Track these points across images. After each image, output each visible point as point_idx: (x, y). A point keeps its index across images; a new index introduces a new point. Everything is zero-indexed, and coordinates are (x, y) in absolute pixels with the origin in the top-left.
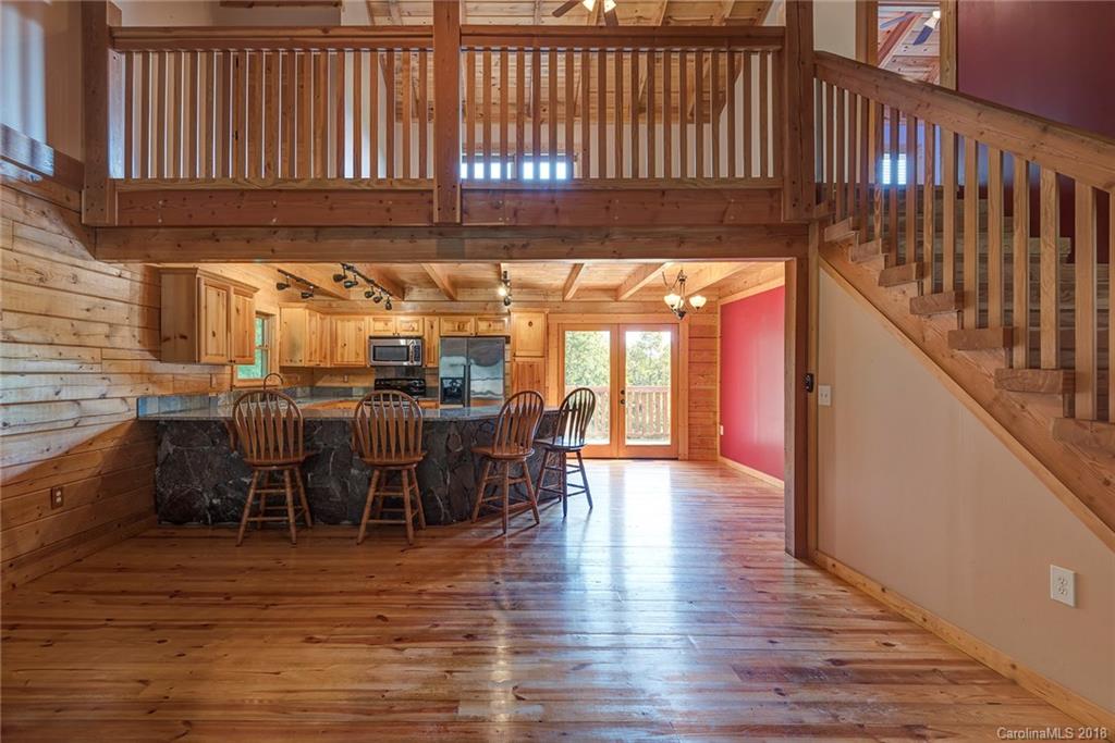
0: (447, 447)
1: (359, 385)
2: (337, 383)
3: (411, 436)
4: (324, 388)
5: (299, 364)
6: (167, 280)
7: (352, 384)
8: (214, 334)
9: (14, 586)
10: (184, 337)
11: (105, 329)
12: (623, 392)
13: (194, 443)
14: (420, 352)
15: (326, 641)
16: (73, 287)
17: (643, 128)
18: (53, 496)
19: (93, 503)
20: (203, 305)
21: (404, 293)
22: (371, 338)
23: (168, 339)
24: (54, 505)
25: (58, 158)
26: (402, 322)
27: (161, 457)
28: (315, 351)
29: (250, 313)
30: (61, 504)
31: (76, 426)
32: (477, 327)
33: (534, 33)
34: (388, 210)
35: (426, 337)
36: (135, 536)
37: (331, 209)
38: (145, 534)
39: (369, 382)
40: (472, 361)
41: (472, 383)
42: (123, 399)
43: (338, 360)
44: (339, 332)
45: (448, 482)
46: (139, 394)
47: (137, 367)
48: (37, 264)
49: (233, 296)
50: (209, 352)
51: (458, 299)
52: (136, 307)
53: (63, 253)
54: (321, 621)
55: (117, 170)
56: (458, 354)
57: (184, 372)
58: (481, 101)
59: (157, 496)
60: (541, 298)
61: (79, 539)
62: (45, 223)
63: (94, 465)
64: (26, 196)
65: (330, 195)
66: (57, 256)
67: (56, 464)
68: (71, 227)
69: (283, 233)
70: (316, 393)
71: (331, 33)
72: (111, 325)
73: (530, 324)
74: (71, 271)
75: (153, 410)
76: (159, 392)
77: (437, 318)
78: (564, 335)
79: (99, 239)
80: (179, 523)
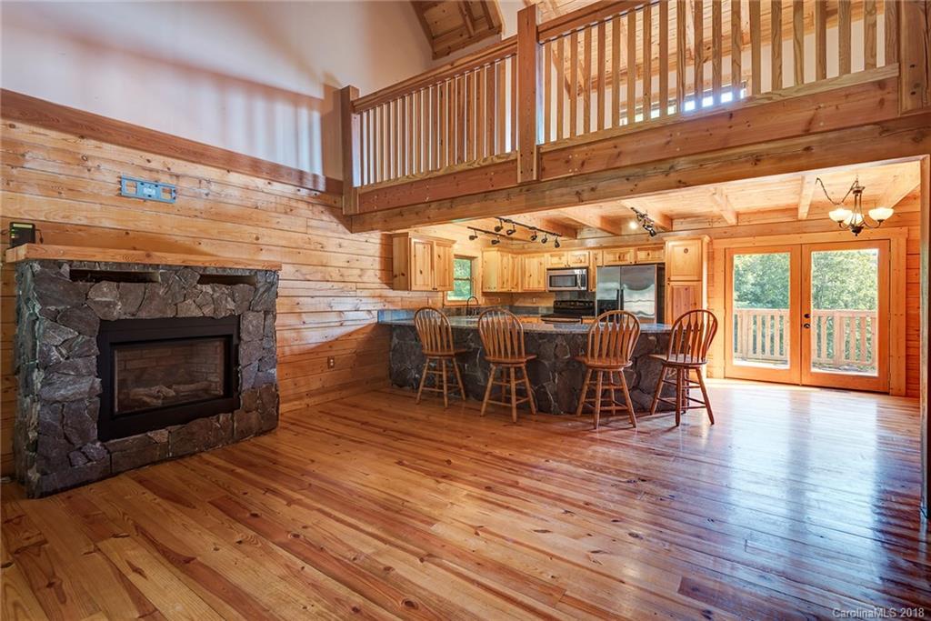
0: (555, 355)
1: (543, 305)
2: (528, 304)
3: (515, 343)
4: (518, 307)
5: (495, 290)
6: (396, 240)
7: (539, 305)
8: (421, 272)
9: (308, 405)
10: (403, 275)
11: (358, 272)
12: (807, 316)
13: (407, 339)
14: (586, 280)
15: (407, 466)
16: (340, 250)
17: (833, 32)
18: (329, 362)
19: (351, 368)
20: (413, 254)
21: (576, 233)
22: (548, 269)
23: (396, 276)
24: (330, 367)
25: (328, 181)
26: (573, 257)
27: (393, 345)
28: (507, 281)
29: (449, 256)
30: (332, 367)
31: (341, 325)
32: (636, 256)
33: (597, 8)
34: (491, 179)
35: (591, 268)
36: (374, 391)
37: (458, 185)
38: (383, 390)
39: (550, 304)
40: (625, 286)
41: (625, 304)
42: (369, 311)
43: (526, 287)
44: (527, 267)
45: (556, 381)
46: (380, 308)
47: (378, 292)
48: (320, 239)
49: (435, 247)
50: (418, 283)
51: (623, 233)
52: (377, 259)
53: (334, 232)
54: (416, 455)
55: (357, 183)
56: (612, 281)
57: (409, 296)
58: (642, 60)
59: (390, 369)
60: (706, 226)
61: (342, 387)
62: (324, 218)
63: (351, 347)
64: (313, 204)
65: (457, 176)
66: (330, 234)
67: (330, 344)
68: (337, 217)
69: (433, 205)
70: (515, 310)
71: (455, 65)
72: (362, 270)
73: (686, 251)
74: (338, 241)
75: (388, 319)
76: (391, 308)
77: (601, 251)
78: (732, 259)
79: (353, 222)
80: (401, 386)
